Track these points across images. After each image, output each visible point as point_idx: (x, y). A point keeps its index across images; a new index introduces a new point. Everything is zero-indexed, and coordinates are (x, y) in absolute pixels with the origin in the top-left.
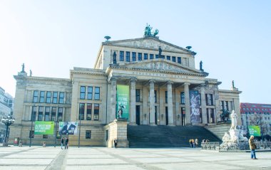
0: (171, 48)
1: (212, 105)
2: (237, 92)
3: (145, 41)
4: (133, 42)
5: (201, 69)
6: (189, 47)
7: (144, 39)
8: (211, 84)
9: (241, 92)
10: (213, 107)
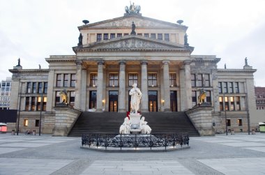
0: (157, 25)
1: (210, 86)
2: (249, 71)
3: (125, 20)
4: (111, 23)
5: (186, 44)
6: (180, 22)
7: (124, 18)
8: (206, 61)
9: (255, 70)
10: (210, 89)
